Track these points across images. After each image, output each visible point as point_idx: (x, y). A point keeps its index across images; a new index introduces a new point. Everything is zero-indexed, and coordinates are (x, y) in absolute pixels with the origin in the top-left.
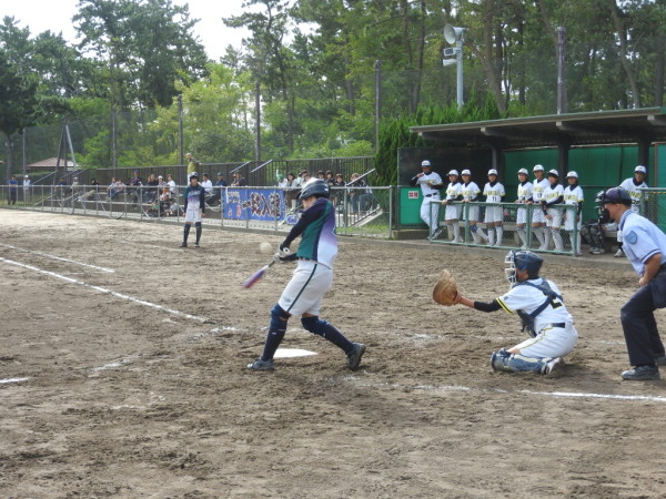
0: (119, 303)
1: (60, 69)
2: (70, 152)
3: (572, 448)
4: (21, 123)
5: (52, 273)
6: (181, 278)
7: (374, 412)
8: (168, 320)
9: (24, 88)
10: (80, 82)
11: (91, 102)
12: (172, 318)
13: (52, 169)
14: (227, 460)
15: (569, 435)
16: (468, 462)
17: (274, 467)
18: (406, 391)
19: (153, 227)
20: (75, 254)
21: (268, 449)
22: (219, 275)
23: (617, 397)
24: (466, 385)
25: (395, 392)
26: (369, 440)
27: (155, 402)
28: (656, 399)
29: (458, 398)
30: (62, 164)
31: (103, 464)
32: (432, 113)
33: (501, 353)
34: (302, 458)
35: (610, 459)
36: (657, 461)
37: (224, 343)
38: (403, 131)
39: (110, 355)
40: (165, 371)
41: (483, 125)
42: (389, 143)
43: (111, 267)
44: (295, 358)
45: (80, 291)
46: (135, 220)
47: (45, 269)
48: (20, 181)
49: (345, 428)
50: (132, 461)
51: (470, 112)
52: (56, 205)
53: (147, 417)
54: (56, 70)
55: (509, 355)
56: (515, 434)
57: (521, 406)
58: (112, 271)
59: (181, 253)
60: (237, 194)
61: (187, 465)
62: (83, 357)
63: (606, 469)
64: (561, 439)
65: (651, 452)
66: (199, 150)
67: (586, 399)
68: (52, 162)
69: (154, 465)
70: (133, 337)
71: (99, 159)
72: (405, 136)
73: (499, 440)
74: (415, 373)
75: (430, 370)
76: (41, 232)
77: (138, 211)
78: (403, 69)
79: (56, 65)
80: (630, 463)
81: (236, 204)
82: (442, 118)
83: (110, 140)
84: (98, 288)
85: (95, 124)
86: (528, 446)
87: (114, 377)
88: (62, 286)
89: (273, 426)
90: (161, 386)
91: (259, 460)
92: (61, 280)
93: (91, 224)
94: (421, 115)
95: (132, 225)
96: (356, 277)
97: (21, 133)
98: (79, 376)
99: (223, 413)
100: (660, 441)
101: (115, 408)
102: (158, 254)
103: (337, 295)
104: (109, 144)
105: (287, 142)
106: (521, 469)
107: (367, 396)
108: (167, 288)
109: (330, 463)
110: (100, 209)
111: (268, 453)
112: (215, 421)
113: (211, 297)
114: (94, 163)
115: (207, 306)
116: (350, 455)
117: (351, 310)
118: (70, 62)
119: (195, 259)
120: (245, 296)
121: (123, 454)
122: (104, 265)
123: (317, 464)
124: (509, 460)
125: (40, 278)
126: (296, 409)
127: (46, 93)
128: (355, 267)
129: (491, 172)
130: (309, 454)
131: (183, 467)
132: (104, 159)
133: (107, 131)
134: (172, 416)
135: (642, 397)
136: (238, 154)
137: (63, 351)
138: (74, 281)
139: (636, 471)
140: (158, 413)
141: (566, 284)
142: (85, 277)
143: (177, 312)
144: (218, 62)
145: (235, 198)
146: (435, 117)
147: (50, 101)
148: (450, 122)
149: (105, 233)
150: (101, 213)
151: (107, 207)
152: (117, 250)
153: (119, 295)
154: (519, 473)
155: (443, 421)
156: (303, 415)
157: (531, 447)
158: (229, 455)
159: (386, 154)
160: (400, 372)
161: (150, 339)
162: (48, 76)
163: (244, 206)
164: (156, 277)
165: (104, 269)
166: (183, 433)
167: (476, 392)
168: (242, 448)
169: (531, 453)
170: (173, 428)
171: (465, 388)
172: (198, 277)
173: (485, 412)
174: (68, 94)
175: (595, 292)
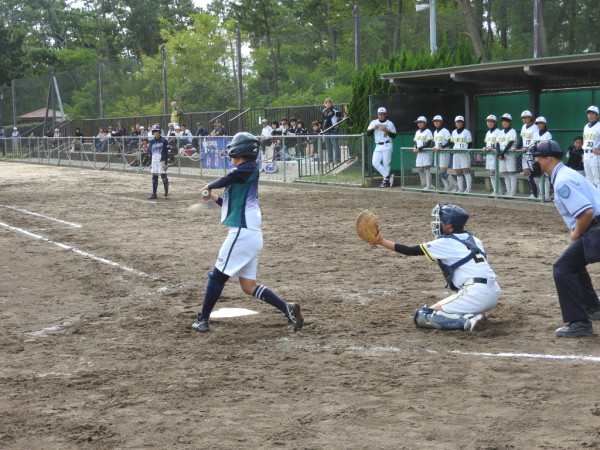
0: (76, 260)
1: (49, 19)
2: (58, 103)
3: (488, 414)
4: (9, 76)
5: (20, 230)
6: (146, 232)
7: (298, 377)
8: (120, 278)
9: (12, 40)
10: (69, 32)
11: (79, 52)
12: (125, 277)
13: (40, 119)
14: (136, 433)
15: (488, 400)
16: (378, 431)
17: (181, 440)
18: (336, 353)
19: (134, 177)
20: (48, 209)
21: (181, 419)
22: (184, 229)
23: (548, 356)
24: (397, 346)
25: (324, 354)
26: (285, 407)
27: (83, 368)
28: (587, 358)
29: (385, 360)
30: (51, 114)
31: (12, 438)
32: (405, 60)
33: (424, 309)
34: (212, 429)
35: (523, 426)
36: (570, 428)
37: (168, 303)
38: (376, 78)
39: (52, 318)
40: (102, 335)
41: (452, 70)
42: (362, 90)
43: (80, 222)
44: (234, 318)
45: (43, 248)
46: (118, 170)
47: (15, 225)
48: (9, 133)
49: (264, 395)
50: (41, 434)
51: (442, 57)
52: (43, 156)
53: (69, 386)
54: (45, 21)
55: (431, 311)
56: (434, 399)
57: (448, 368)
58: (79, 226)
59: (153, 206)
60: (214, 143)
61: (94, 438)
62: (24, 321)
63: (517, 437)
64: (479, 405)
65: (567, 417)
66: (183, 98)
67: (515, 359)
68: (41, 113)
69: (62, 439)
70: (80, 297)
71: (87, 109)
72: (378, 83)
73: (415, 407)
74: (351, 333)
75: (366, 329)
76: (22, 185)
77: (121, 162)
78: (382, 14)
79: (44, 16)
80: (542, 431)
81: (214, 153)
82: (415, 64)
83: (98, 91)
84: (60, 245)
85: (84, 74)
86: (444, 413)
87: (49, 343)
88: (25, 243)
89: (193, 393)
90: (93, 351)
91: (168, 432)
92: (26, 237)
93: (73, 175)
94: (393, 61)
95: (114, 175)
96: (320, 228)
97: (10, 85)
98: (15, 341)
99: (146, 380)
100: (579, 406)
101: (41, 375)
102: (131, 207)
103: (296, 248)
104: (96, 94)
105: (272, 88)
106: (430, 439)
107: (296, 359)
108: (129, 244)
109: (238, 434)
110: (85, 160)
111: (179, 423)
112: (136, 389)
113: (170, 252)
114: (82, 113)
115: (163, 262)
116: (260, 425)
117: (305, 264)
118: (57, 13)
119: (166, 211)
120: (203, 251)
121: (35, 426)
122: (74, 220)
123: (225, 435)
124: (420, 429)
125: (6, 235)
126: (220, 375)
127: (36, 44)
128: (322, 217)
129: (458, 118)
130: (220, 424)
131: (90, 440)
132: (91, 109)
133: (94, 82)
134: (95, 384)
135: (573, 357)
136: (222, 102)
137: (8, 314)
138: (39, 237)
139: (546, 439)
140: (83, 380)
141: (527, 232)
142: (51, 233)
143: (131, 270)
144: (205, 9)
145: (214, 148)
146: (408, 64)
147: (40, 52)
148: (422, 68)
149: (85, 185)
150: (86, 164)
151: (91, 158)
152: (91, 204)
153: (79, 252)
154: (427, 443)
155: (365, 386)
156: (226, 381)
157: (446, 413)
158: (140, 427)
159: (360, 100)
160: (335, 332)
161: (96, 299)
162: (37, 27)
163: (222, 155)
164: (122, 231)
165: (72, 224)
166: (101, 403)
167: (405, 354)
168: (156, 418)
169: (445, 420)
170: (93, 397)
171: (396, 349)
172: (163, 231)
173: (410, 375)
174: (57, 45)
175: (555, 241)
